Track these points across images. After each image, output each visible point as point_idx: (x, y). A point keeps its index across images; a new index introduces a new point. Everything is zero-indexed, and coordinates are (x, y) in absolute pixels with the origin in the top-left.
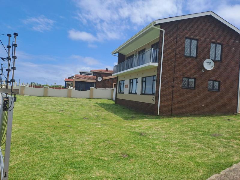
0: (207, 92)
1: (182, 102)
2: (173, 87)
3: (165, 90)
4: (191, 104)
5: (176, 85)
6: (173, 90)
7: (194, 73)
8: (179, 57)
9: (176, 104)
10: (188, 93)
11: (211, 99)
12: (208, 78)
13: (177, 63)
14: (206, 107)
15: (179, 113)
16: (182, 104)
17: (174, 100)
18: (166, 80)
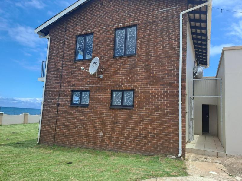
0: (108, 111)
1: (68, 126)
2: (58, 105)
3: (49, 109)
4: (81, 131)
5: (62, 102)
6: (58, 110)
7: (86, 83)
8: (67, 64)
9: (61, 129)
10: (78, 113)
11: (116, 123)
12: (110, 86)
13: (65, 73)
14: (107, 137)
15: (63, 144)
16: (68, 130)
17: (58, 123)
18: (51, 97)
